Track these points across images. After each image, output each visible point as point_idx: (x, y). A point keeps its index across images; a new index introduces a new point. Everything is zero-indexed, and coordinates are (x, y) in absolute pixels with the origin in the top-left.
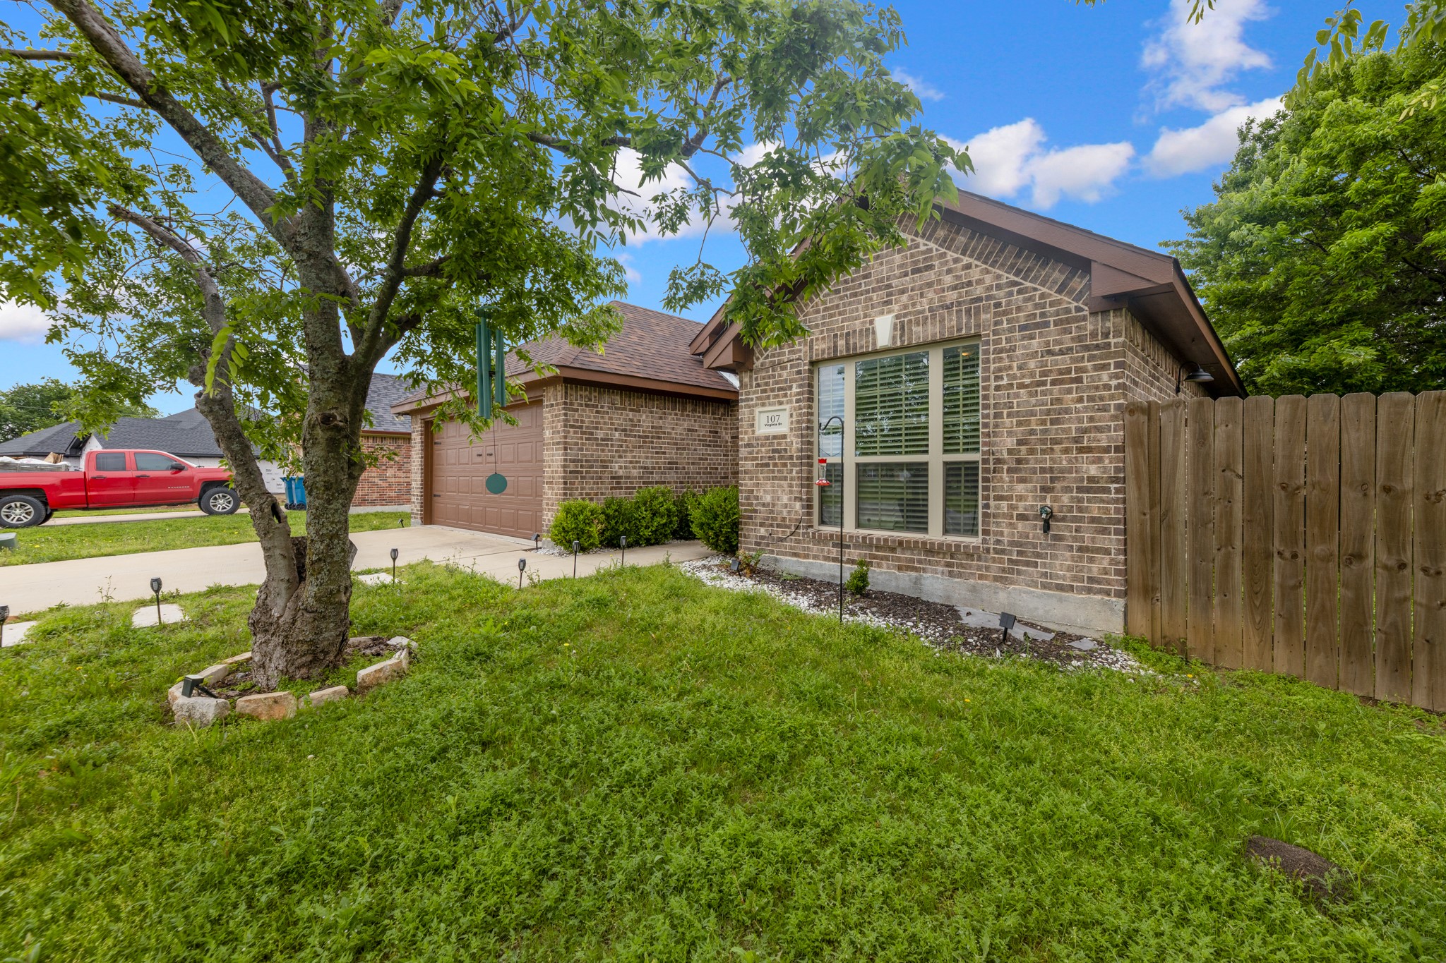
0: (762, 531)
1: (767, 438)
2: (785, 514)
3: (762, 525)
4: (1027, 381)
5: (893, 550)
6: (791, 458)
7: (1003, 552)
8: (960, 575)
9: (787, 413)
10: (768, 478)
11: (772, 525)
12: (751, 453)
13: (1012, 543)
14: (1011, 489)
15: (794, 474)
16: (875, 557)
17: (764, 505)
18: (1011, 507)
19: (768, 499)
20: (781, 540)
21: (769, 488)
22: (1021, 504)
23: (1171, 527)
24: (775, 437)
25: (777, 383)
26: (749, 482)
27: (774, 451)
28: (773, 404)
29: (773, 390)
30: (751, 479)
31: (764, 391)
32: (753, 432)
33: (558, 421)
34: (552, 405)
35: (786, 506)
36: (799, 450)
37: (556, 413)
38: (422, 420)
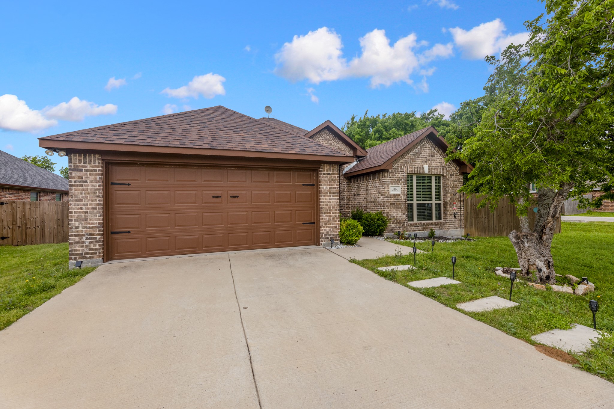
0: (393, 225)
1: (394, 195)
2: (400, 219)
3: (393, 223)
4: (451, 186)
5: (429, 225)
6: (402, 202)
7: (448, 223)
8: (442, 229)
9: (400, 187)
10: (394, 208)
11: (396, 223)
12: (388, 200)
13: (450, 220)
14: (449, 209)
15: (403, 207)
16: (425, 228)
17: (393, 217)
18: (450, 213)
19: (394, 215)
20: (399, 227)
21: (395, 211)
22: (451, 212)
23: (468, 215)
24: (396, 195)
25: (396, 177)
26: (387, 210)
27: (396, 199)
28: (396, 184)
29: (396, 180)
30: (388, 208)
31: (393, 180)
32: (389, 193)
33: (334, 182)
34: (329, 174)
35: (401, 217)
36: (404, 199)
37: (333, 178)
38: (103, 160)
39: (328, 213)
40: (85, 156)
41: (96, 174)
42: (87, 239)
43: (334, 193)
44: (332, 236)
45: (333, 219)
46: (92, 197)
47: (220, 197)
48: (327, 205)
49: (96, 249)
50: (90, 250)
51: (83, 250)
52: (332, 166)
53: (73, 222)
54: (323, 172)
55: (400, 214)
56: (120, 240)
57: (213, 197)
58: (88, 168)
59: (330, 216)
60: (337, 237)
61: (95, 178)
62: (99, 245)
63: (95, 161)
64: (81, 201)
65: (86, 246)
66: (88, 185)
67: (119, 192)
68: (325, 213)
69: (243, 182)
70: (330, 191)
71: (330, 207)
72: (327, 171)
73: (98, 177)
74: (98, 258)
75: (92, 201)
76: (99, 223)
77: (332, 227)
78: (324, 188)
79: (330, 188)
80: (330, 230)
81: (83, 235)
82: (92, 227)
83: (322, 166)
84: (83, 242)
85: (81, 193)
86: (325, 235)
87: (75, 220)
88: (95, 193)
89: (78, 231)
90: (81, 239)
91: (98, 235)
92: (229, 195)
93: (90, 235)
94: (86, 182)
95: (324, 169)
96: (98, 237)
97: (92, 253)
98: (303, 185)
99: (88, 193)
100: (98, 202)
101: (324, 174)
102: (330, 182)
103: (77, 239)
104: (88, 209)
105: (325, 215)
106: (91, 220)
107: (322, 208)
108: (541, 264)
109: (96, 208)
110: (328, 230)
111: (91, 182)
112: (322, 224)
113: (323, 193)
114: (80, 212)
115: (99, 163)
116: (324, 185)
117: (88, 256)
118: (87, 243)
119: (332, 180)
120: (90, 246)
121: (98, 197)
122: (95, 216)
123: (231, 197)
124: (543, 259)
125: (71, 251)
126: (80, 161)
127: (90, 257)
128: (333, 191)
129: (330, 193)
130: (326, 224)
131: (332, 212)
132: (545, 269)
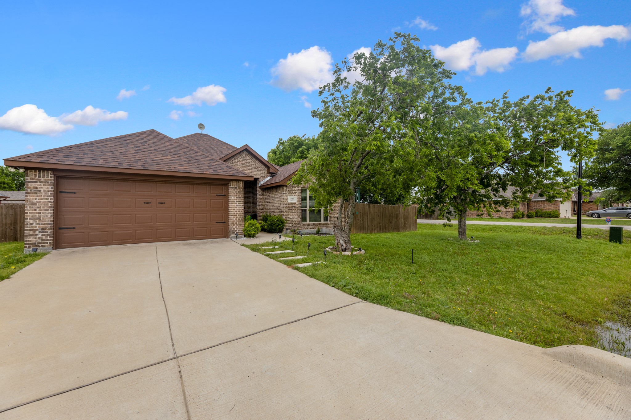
0: (290, 225)
1: (291, 203)
2: (296, 221)
3: (290, 224)
5: (318, 225)
6: (297, 208)
7: (333, 223)
8: (328, 228)
9: (296, 198)
10: (291, 213)
11: (293, 223)
12: (287, 206)
14: (334, 214)
15: (298, 211)
16: (314, 227)
17: (290, 219)
18: (334, 216)
19: (291, 217)
20: (295, 226)
21: (292, 215)
24: (293, 203)
25: (293, 191)
26: (286, 214)
27: (293, 206)
28: (293, 195)
29: (293, 192)
30: (287, 213)
31: (290, 192)
32: (287, 201)
33: (240, 194)
34: (236, 188)
35: (296, 219)
36: (299, 206)
37: (239, 191)
38: (54, 175)
39: (235, 215)
40: (39, 172)
41: (49, 185)
42: (40, 232)
43: (239, 202)
44: (237, 231)
45: (239, 219)
46: (45, 202)
47: (150, 203)
48: (234, 210)
49: (47, 240)
50: (42, 240)
51: (37, 241)
52: (239, 183)
53: (28, 220)
54: (231, 187)
55: (296, 217)
56: (66, 234)
57: (144, 203)
58: (42, 180)
59: (236, 217)
60: (241, 232)
61: (48, 188)
62: (50, 237)
63: (48, 177)
64: (35, 204)
65: (39, 238)
66: (42, 193)
67: (66, 199)
68: (232, 215)
69: (169, 192)
70: (236, 200)
71: (236, 211)
72: (234, 186)
73: (50, 187)
74: (48, 246)
75: (45, 205)
76: (50, 221)
77: (238, 225)
78: (232, 198)
79: (236, 198)
80: (236, 227)
81: (37, 230)
82: (44, 224)
83: (231, 182)
84: (37, 235)
85: (36, 199)
86: (232, 231)
87: (30, 219)
88: (47, 199)
89: (32, 227)
90: (35, 232)
91: (49, 229)
92: (158, 202)
93: (42, 229)
94: (40, 191)
95: (232, 184)
96: (49, 231)
97: (44, 243)
98: (217, 195)
99: (42, 199)
100: (49, 205)
101: (232, 188)
102: (236, 194)
103: (31, 233)
104: (41, 210)
105: (232, 217)
106: (43, 219)
107: (230, 211)
108: (342, 242)
109: (48, 210)
110: (234, 227)
111: (44, 191)
112: (230, 223)
113: (231, 202)
114: (34, 213)
115: (51, 177)
116: (232, 196)
117: (40, 245)
118: (40, 235)
119: (238, 192)
120: (42, 238)
121: (50, 202)
122: (47, 216)
123: (159, 203)
124: (343, 239)
125: (27, 241)
126: (35, 176)
127: (42, 246)
128: (239, 200)
129: (236, 201)
130: (233, 223)
131: (237, 215)
132: (344, 245)
